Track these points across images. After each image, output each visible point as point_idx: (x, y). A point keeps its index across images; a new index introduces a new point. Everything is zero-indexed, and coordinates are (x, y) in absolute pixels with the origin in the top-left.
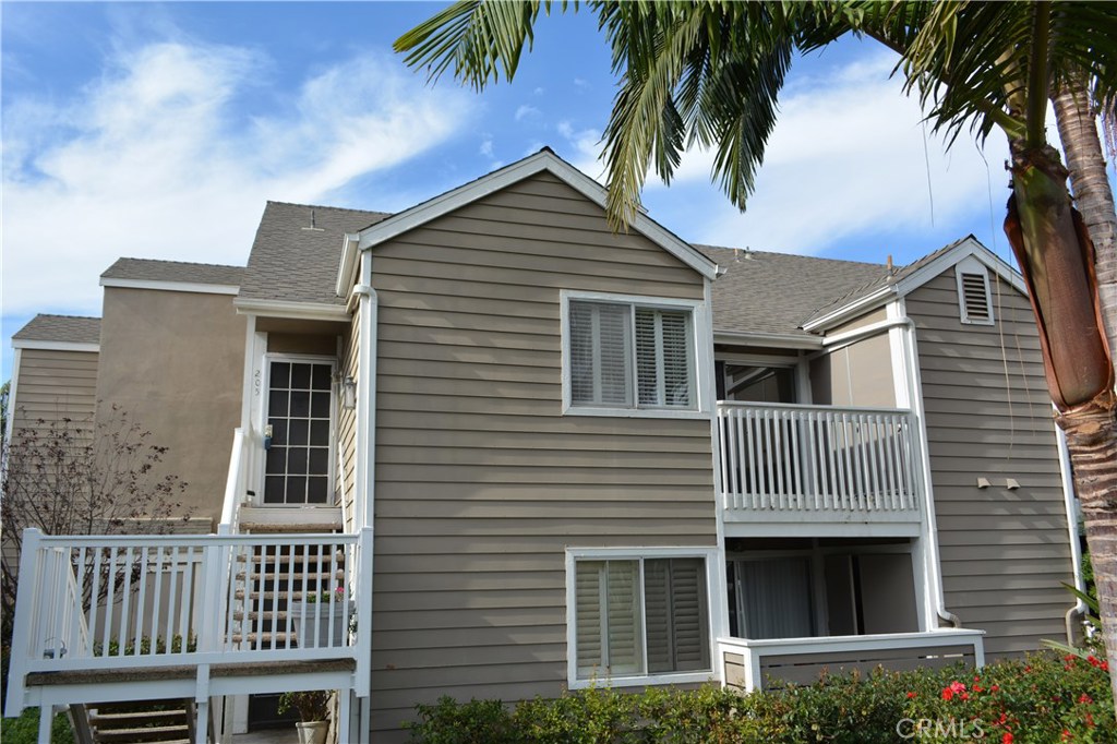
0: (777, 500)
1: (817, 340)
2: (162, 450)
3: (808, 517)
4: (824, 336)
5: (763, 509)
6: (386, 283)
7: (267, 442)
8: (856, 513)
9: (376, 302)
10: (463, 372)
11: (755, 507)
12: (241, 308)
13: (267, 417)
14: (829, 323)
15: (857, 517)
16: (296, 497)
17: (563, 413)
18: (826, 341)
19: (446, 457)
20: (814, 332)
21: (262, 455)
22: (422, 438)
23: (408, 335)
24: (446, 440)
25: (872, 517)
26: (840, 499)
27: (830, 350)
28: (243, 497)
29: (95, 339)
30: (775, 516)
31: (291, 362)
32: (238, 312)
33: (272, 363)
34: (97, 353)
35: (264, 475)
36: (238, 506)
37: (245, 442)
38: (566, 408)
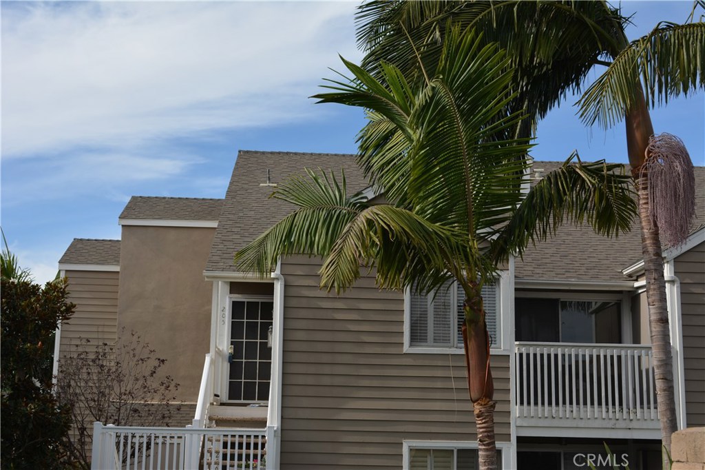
0: (557, 411)
1: (630, 283)
2: (163, 361)
3: (581, 424)
4: (637, 280)
5: (546, 418)
6: (290, 270)
7: (230, 357)
8: (620, 422)
9: (283, 283)
10: (338, 326)
11: (540, 416)
12: (207, 277)
13: (230, 340)
14: (636, 271)
15: (621, 424)
16: (250, 396)
17: (404, 352)
18: (637, 284)
19: (326, 381)
20: (630, 276)
21: (227, 366)
22: (312, 369)
23: (304, 303)
24: (327, 369)
25: (634, 425)
26: (608, 412)
27: (640, 291)
28: (211, 398)
29: (116, 261)
30: (556, 423)
31: (246, 300)
32: (206, 279)
33: (233, 302)
34: (118, 272)
35: (229, 380)
36: (208, 405)
37: (212, 362)
38: (406, 348)
